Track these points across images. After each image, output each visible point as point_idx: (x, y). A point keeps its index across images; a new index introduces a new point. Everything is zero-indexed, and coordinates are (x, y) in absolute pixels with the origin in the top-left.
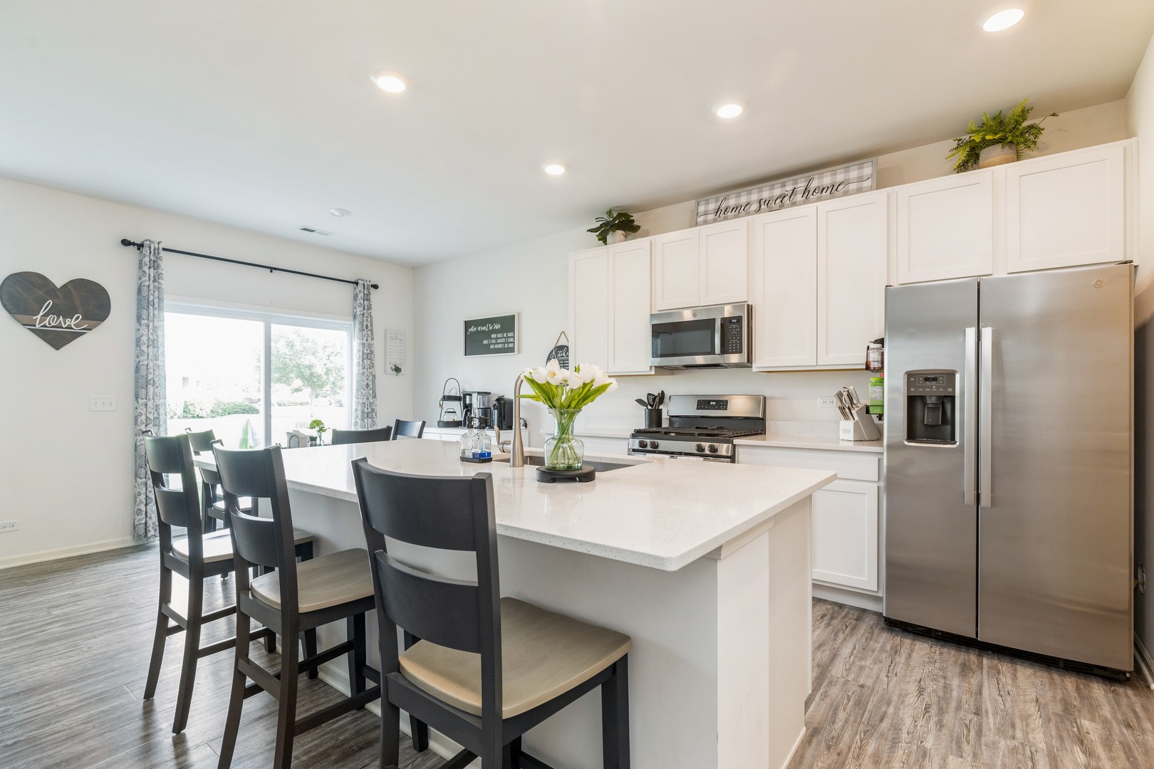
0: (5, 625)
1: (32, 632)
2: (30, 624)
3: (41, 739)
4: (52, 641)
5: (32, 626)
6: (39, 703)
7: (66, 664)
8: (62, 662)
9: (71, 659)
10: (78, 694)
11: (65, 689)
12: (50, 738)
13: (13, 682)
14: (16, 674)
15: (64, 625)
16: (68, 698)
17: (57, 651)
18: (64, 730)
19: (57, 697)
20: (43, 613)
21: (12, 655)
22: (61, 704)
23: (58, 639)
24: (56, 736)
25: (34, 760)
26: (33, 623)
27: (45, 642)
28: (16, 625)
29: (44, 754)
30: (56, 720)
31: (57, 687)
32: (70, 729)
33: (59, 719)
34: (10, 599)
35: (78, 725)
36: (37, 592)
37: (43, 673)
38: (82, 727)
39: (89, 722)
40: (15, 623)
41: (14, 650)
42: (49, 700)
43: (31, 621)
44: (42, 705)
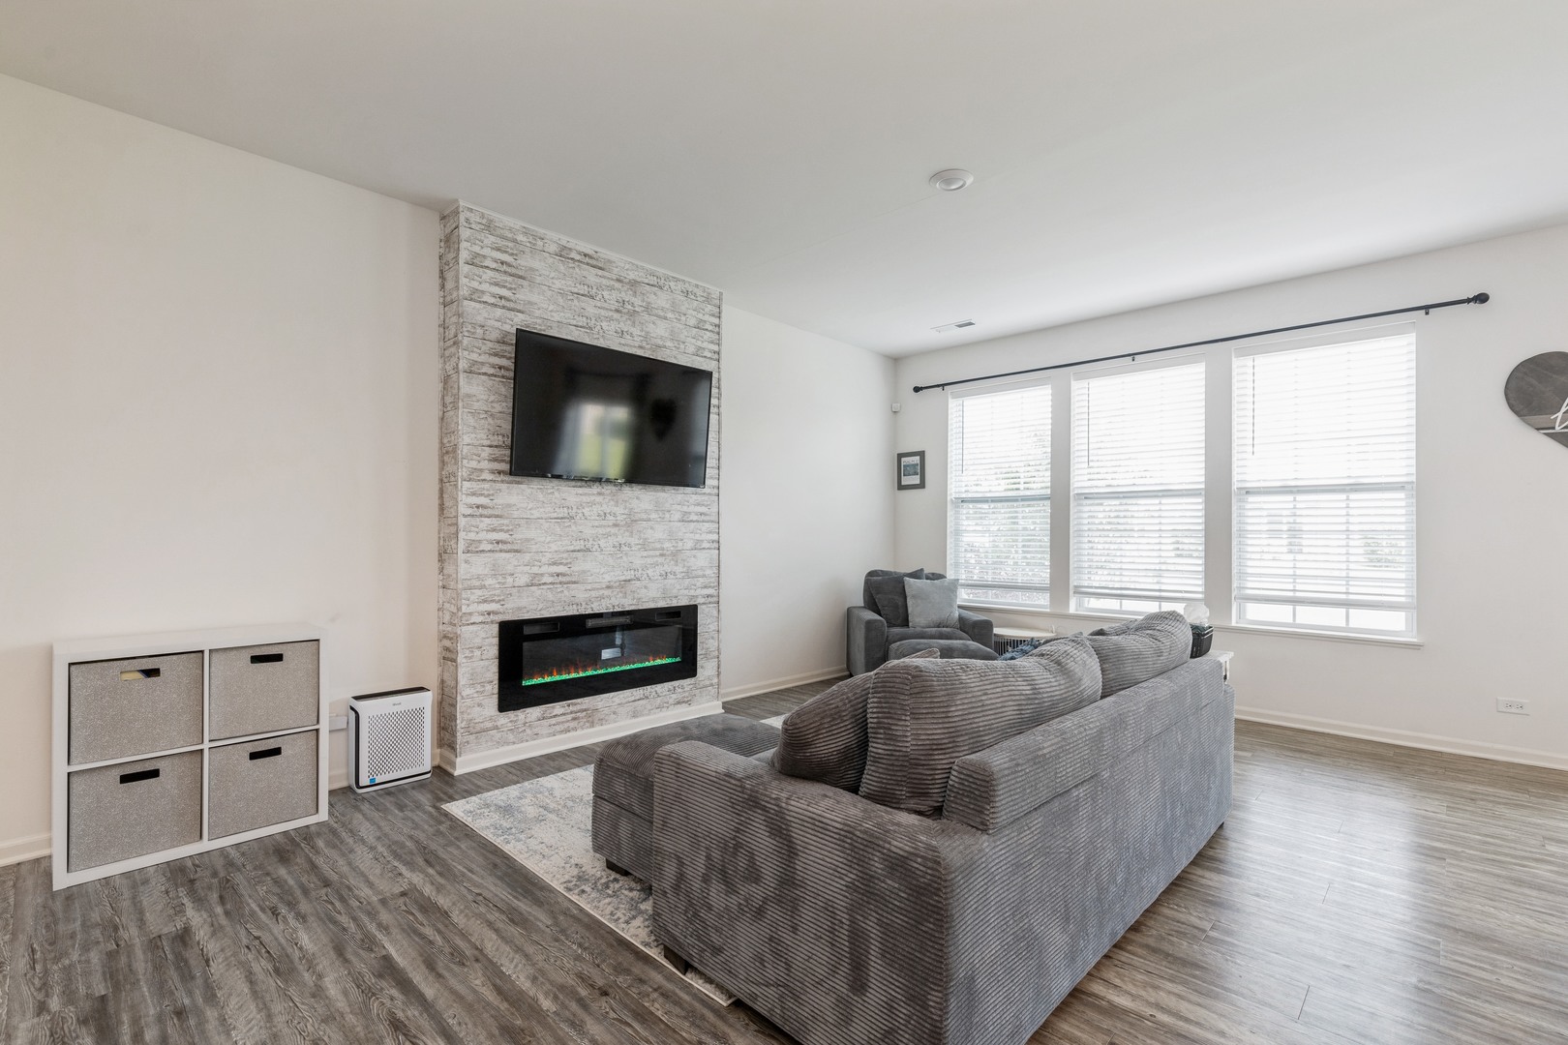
0: (1479, 834)
1: (1508, 859)
2: (1510, 848)
3: (1458, 1008)
4: (1531, 886)
5: (1513, 852)
6: (1476, 960)
7: (1536, 929)
8: (1531, 922)
9: (1546, 925)
10: (1535, 983)
11: (1518, 963)
12: (1469, 1016)
13: (1457, 912)
14: (1465, 904)
15: (1557, 873)
16: (1518, 980)
17: (1530, 904)
18: (1492, 1020)
19: (1503, 968)
20: (1534, 842)
21: (1471, 877)
22: (1504, 981)
23: (1540, 888)
24: (1479, 1020)
25: (1438, 1031)
26: (1515, 849)
27: (1520, 882)
28: (1491, 840)
29: (1453, 1033)
30: (1488, 998)
31: (1508, 954)
32: (1502, 1025)
33: (1493, 1000)
34: (1499, 803)
35: (1514, 1028)
36: (1540, 810)
37: (1499, 922)
38: (1520, 1035)
39: (1532, 1035)
40: (1492, 837)
41: (1477, 871)
42: (1491, 964)
43: (1512, 845)
44: (1478, 964)
